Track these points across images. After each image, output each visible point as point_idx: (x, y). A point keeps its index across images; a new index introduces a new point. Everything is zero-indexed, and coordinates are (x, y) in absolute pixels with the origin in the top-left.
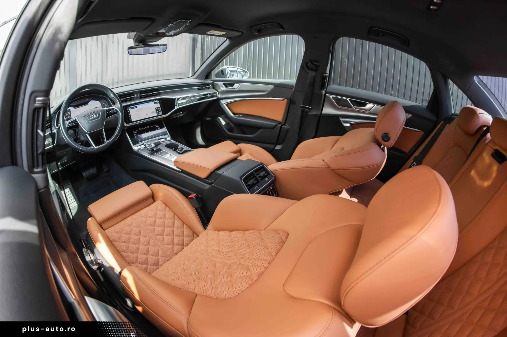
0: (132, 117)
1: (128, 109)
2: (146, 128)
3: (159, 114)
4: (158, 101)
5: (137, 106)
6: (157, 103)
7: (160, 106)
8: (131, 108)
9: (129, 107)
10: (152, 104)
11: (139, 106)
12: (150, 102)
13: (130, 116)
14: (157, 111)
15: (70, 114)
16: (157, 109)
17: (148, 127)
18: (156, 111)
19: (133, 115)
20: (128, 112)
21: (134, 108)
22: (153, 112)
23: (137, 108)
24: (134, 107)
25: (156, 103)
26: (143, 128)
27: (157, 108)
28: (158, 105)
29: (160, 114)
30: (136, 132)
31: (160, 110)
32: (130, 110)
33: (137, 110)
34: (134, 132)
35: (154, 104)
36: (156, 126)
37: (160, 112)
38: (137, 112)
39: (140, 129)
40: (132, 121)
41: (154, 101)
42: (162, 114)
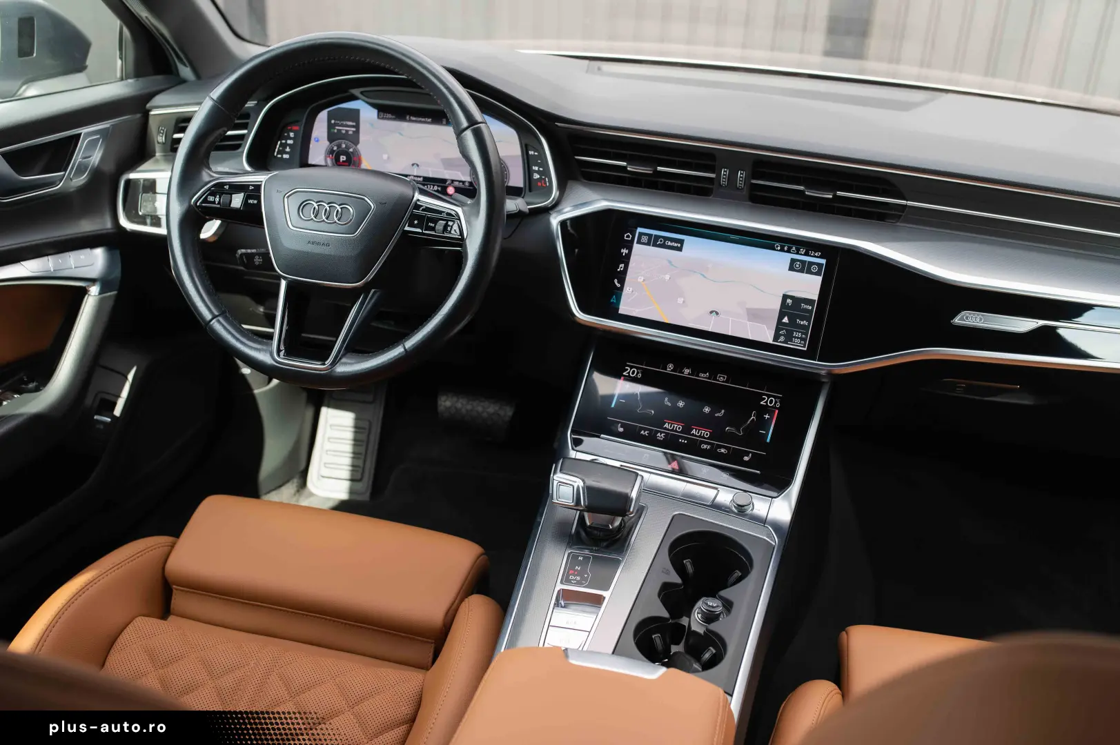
0: (627, 290)
1: (627, 236)
2: (703, 376)
3: (789, 338)
4: (823, 261)
5: (681, 242)
6: (814, 269)
7: (815, 297)
8: (645, 239)
9: (640, 230)
10: (778, 261)
11: (694, 247)
12: (773, 248)
13: (622, 282)
14: (786, 320)
15: (357, 132)
16: (791, 307)
17: (721, 379)
18: (781, 317)
19: (641, 279)
20: (625, 251)
21: (663, 246)
22: (755, 315)
23: (680, 249)
24: (666, 239)
25: (805, 268)
26: (687, 371)
27: (798, 301)
28: (809, 287)
29: (797, 344)
30: (638, 373)
31: (805, 323)
32: (636, 247)
33: (670, 262)
34: (631, 367)
35: (791, 268)
36: (769, 396)
37: (796, 332)
38: (667, 277)
39: (670, 366)
40: (618, 309)
41: (797, 253)
42: (804, 347)
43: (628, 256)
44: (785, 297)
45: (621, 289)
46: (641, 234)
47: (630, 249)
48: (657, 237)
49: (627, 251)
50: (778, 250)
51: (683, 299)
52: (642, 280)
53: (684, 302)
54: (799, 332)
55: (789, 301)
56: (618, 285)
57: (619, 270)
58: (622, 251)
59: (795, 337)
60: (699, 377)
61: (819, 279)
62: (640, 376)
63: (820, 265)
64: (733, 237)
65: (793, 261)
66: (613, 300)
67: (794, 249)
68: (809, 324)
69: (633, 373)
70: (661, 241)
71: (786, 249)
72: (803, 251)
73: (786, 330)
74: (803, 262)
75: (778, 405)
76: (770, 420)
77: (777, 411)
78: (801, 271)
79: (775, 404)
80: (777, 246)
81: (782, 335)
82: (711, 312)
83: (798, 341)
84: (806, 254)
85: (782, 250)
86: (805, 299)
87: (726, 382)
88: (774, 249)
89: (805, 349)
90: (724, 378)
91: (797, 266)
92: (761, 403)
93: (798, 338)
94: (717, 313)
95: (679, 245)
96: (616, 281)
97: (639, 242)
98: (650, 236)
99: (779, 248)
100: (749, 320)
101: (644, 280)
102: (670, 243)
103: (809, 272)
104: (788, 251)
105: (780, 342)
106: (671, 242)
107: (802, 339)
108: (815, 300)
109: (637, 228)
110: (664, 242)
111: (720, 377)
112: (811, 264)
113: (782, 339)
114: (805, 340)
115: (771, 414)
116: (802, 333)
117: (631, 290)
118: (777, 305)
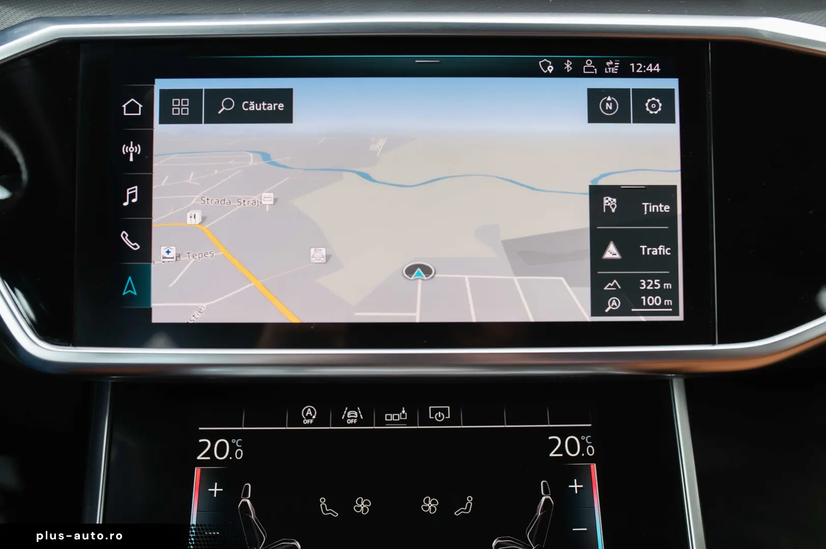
0: (162, 254)
1: (130, 109)
2: (396, 420)
3: (631, 297)
4: (672, 84)
5: (286, 96)
7: (674, 178)
8: (181, 107)
9: (161, 84)
10: (557, 101)
11: (324, 104)
13: (143, 233)
14: (612, 252)
16: (617, 216)
17: (438, 417)
18: (597, 248)
19: (193, 219)
20: (131, 150)
21: (238, 117)
22: (528, 256)
23: (286, 117)
24: (241, 95)
25: (630, 109)
26: (352, 416)
27: (631, 197)
28: (651, 155)
29: (656, 311)
30: (233, 448)
31: (662, 250)
32: (162, 132)
33: (266, 157)
34: (213, 437)
35: (595, 116)
36: (563, 434)
37: (646, 277)
38: (267, 198)
39: (309, 412)
40: (149, 311)
41: (601, 74)
42: (676, 313)
43: (145, 161)
44: (597, 193)
45: (146, 254)
46: (166, 95)
47: (147, 142)
48: (215, 96)
49: (138, 149)
50: (548, 75)
51: (324, 251)
52: (198, 219)
53: (328, 257)
54: (653, 277)
55: (609, 202)
56: (134, 246)
57: (126, 204)
58: (125, 149)
59: (647, 293)
60: (384, 423)
61: (671, 132)
62: (240, 453)
63: (665, 95)
64: (421, 59)
65: (594, 96)
66: (130, 289)
67: (589, 64)
68: (674, 251)
69: (221, 451)
70: (228, 104)
71: (568, 66)
72: (612, 66)
73: (619, 278)
74: (620, 94)
75: (591, 451)
76: (586, 491)
77: (594, 467)
78: (622, 117)
79: (583, 449)
80: (545, 65)
81: (611, 294)
82: (410, 271)
83: (655, 300)
84: (625, 73)
85: (559, 73)
86: (648, 188)
87: (454, 420)
88: (540, 74)
89: (680, 318)
90: (445, 411)
91: (609, 106)
92: (552, 455)
93: (654, 293)
94: (427, 271)
95: (281, 106)
96: (125, 236)
97: (166, 118)
98: (194, 94)
99: (550, 69)
100: (516, 274)
101: (204, 219)
102: (253, 107)
103: (642, 117)
104: (577, 73)
105: (612, 313)
106: (258, 102)
107: (664, 294)
108: (675, 187)
109: (153, 83)
110: (238, 105)
111: (434, 411)
112: (642, 95)
113: (614, 303)
114: (673, 294)
115: (584, 478)
116: (663, 279)
117: (173, 254)
118: (581, 220)
